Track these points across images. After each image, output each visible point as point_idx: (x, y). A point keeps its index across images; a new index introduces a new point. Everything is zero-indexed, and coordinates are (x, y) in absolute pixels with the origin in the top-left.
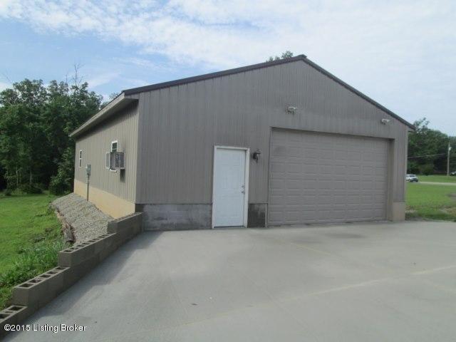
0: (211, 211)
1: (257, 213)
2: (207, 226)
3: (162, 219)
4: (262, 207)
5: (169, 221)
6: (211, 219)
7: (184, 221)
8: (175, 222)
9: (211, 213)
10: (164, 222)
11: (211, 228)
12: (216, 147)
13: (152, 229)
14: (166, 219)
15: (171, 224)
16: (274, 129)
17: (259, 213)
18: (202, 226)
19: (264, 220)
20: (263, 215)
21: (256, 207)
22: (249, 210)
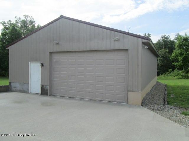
12: (29, 62)
14: (17, 88)
17: (46, 89)
21: (44, 86)
22: (41, 87)
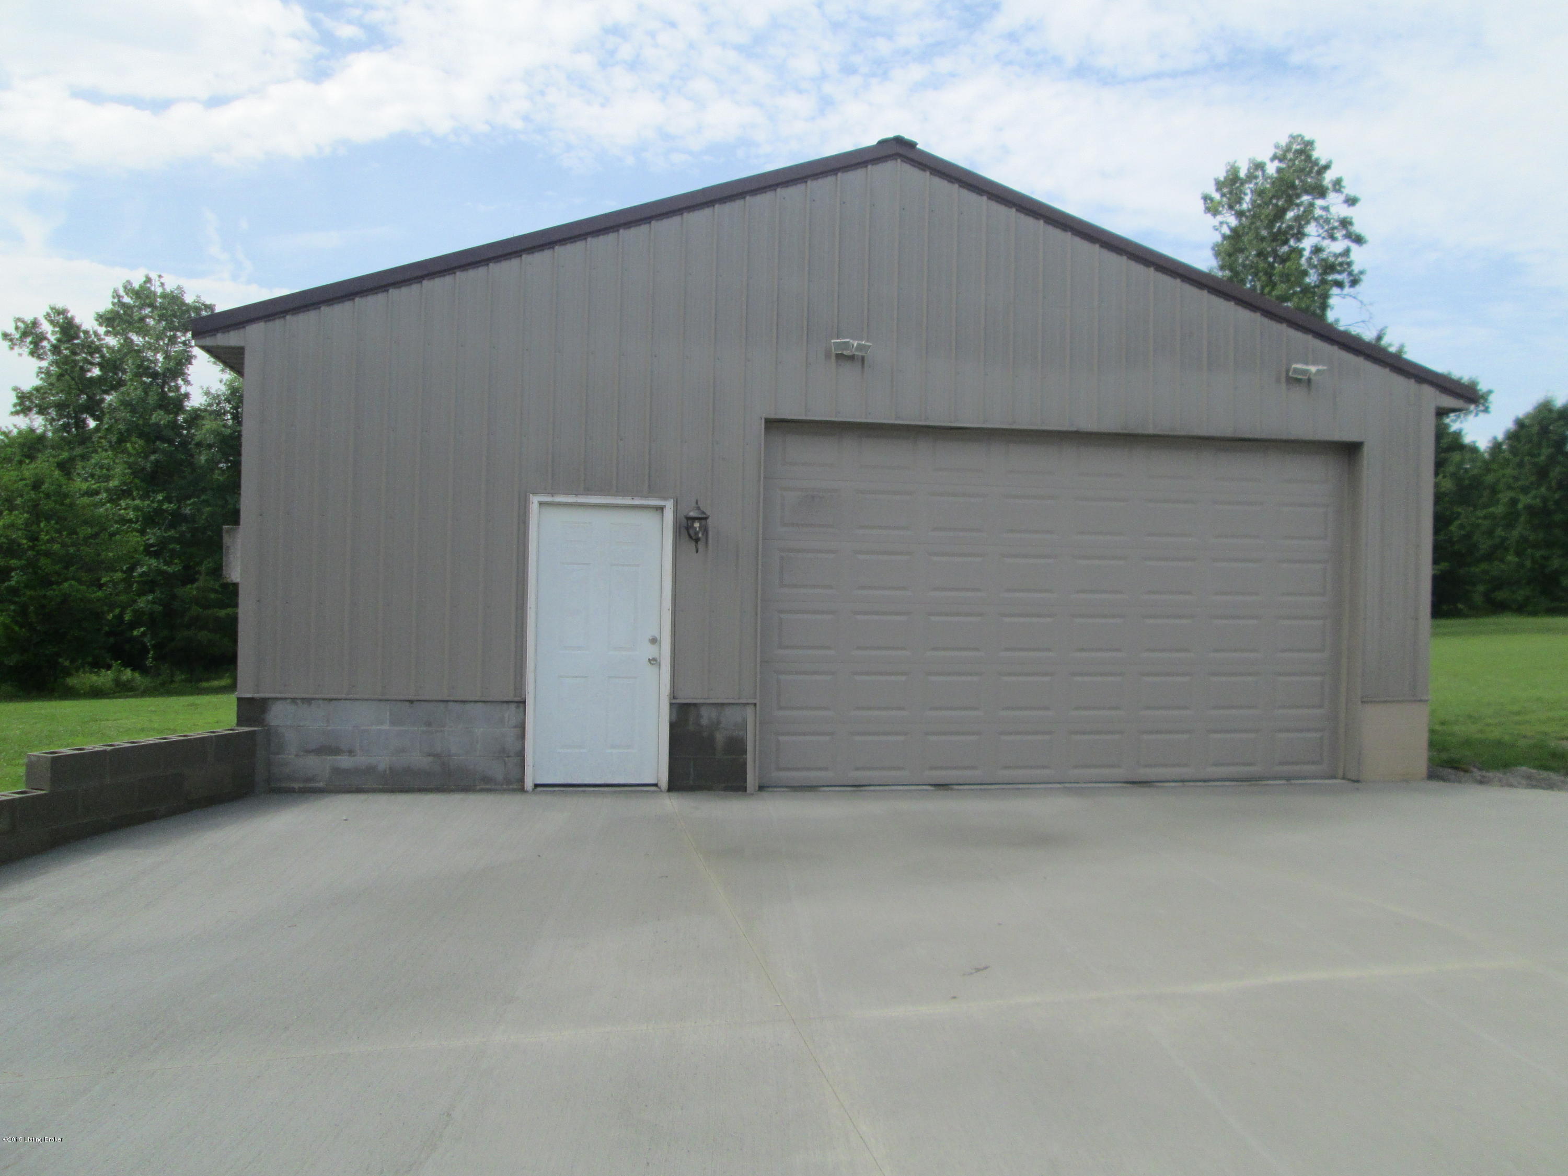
0: (522, 726)
1: (712, 739)
2: (508, 781)
3: (334, 751)
4: (730, 717)
5: (361, 760)
6: (521, 754)
7: (418, 759)
8: (383, 761)
9: (522, 736)
10: (345, 762)
11: (522, 790)
12: (535, 500)
13: (296, 785)
14: (351, 752)
15: (370, 770)
16: (774, 425)
17: (720, 738)
18: (486, 779)
19: (744, 764)
20: (737, 747)
21: (707, 716)
22: (672, 726)
